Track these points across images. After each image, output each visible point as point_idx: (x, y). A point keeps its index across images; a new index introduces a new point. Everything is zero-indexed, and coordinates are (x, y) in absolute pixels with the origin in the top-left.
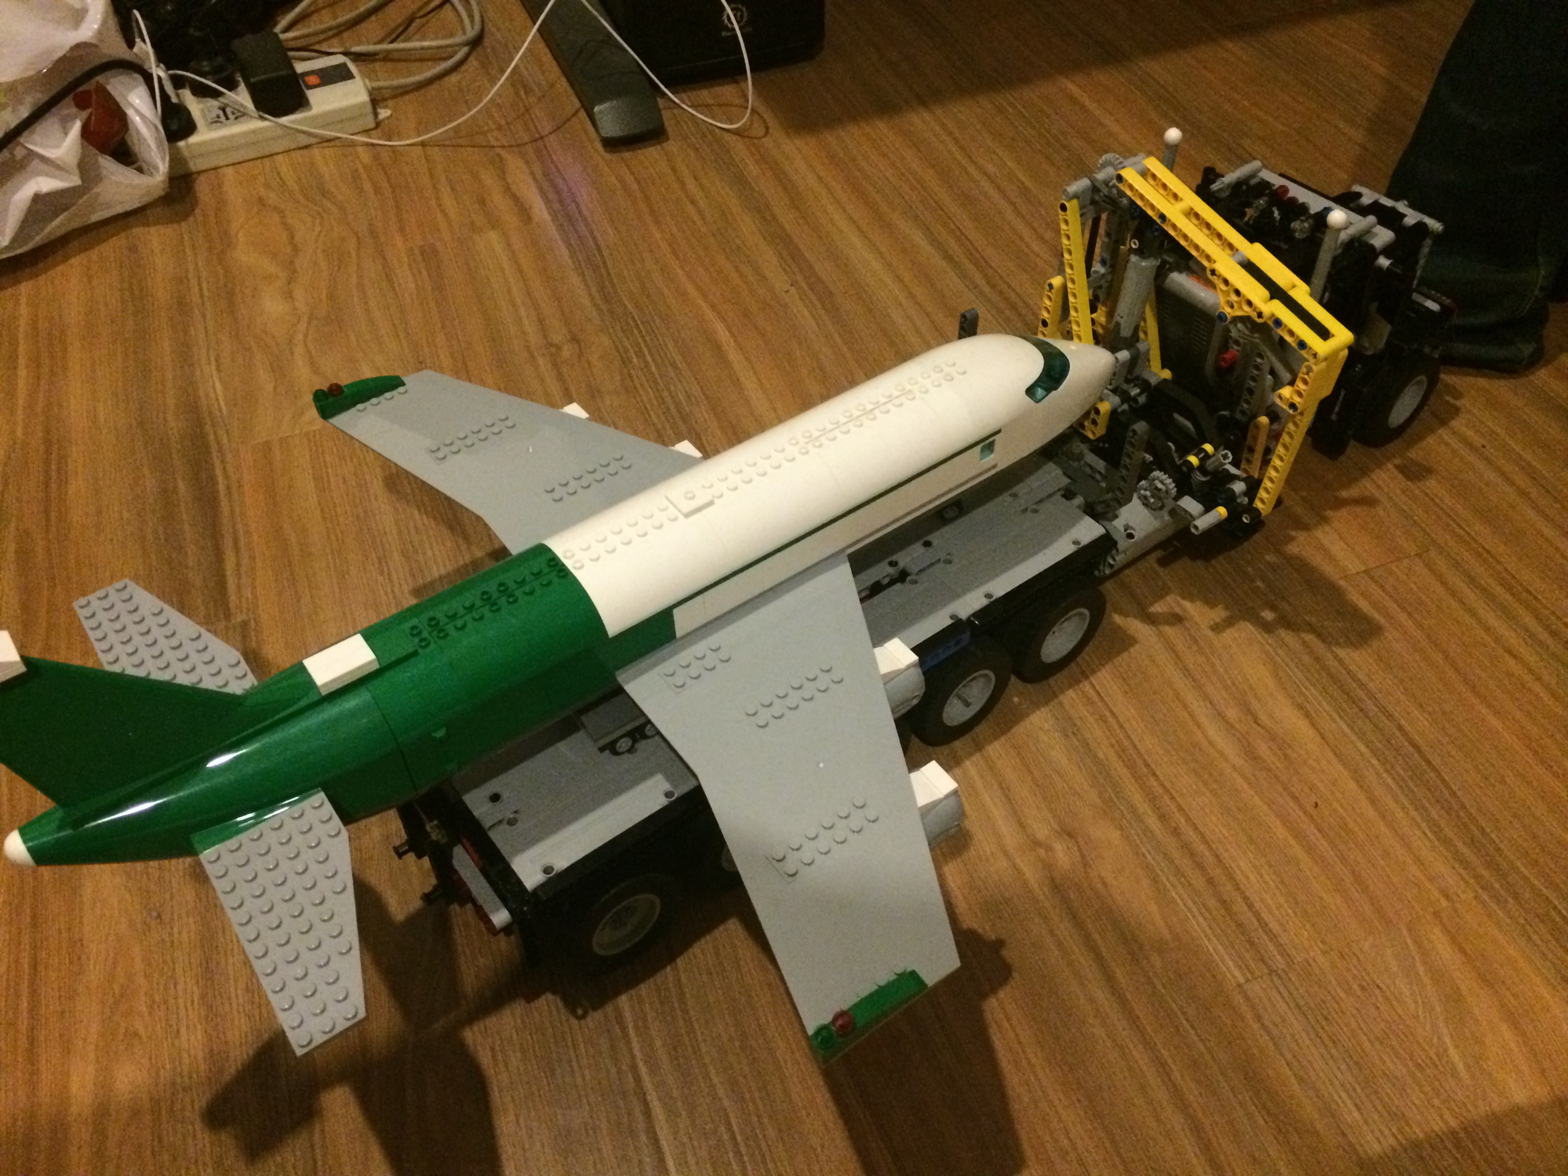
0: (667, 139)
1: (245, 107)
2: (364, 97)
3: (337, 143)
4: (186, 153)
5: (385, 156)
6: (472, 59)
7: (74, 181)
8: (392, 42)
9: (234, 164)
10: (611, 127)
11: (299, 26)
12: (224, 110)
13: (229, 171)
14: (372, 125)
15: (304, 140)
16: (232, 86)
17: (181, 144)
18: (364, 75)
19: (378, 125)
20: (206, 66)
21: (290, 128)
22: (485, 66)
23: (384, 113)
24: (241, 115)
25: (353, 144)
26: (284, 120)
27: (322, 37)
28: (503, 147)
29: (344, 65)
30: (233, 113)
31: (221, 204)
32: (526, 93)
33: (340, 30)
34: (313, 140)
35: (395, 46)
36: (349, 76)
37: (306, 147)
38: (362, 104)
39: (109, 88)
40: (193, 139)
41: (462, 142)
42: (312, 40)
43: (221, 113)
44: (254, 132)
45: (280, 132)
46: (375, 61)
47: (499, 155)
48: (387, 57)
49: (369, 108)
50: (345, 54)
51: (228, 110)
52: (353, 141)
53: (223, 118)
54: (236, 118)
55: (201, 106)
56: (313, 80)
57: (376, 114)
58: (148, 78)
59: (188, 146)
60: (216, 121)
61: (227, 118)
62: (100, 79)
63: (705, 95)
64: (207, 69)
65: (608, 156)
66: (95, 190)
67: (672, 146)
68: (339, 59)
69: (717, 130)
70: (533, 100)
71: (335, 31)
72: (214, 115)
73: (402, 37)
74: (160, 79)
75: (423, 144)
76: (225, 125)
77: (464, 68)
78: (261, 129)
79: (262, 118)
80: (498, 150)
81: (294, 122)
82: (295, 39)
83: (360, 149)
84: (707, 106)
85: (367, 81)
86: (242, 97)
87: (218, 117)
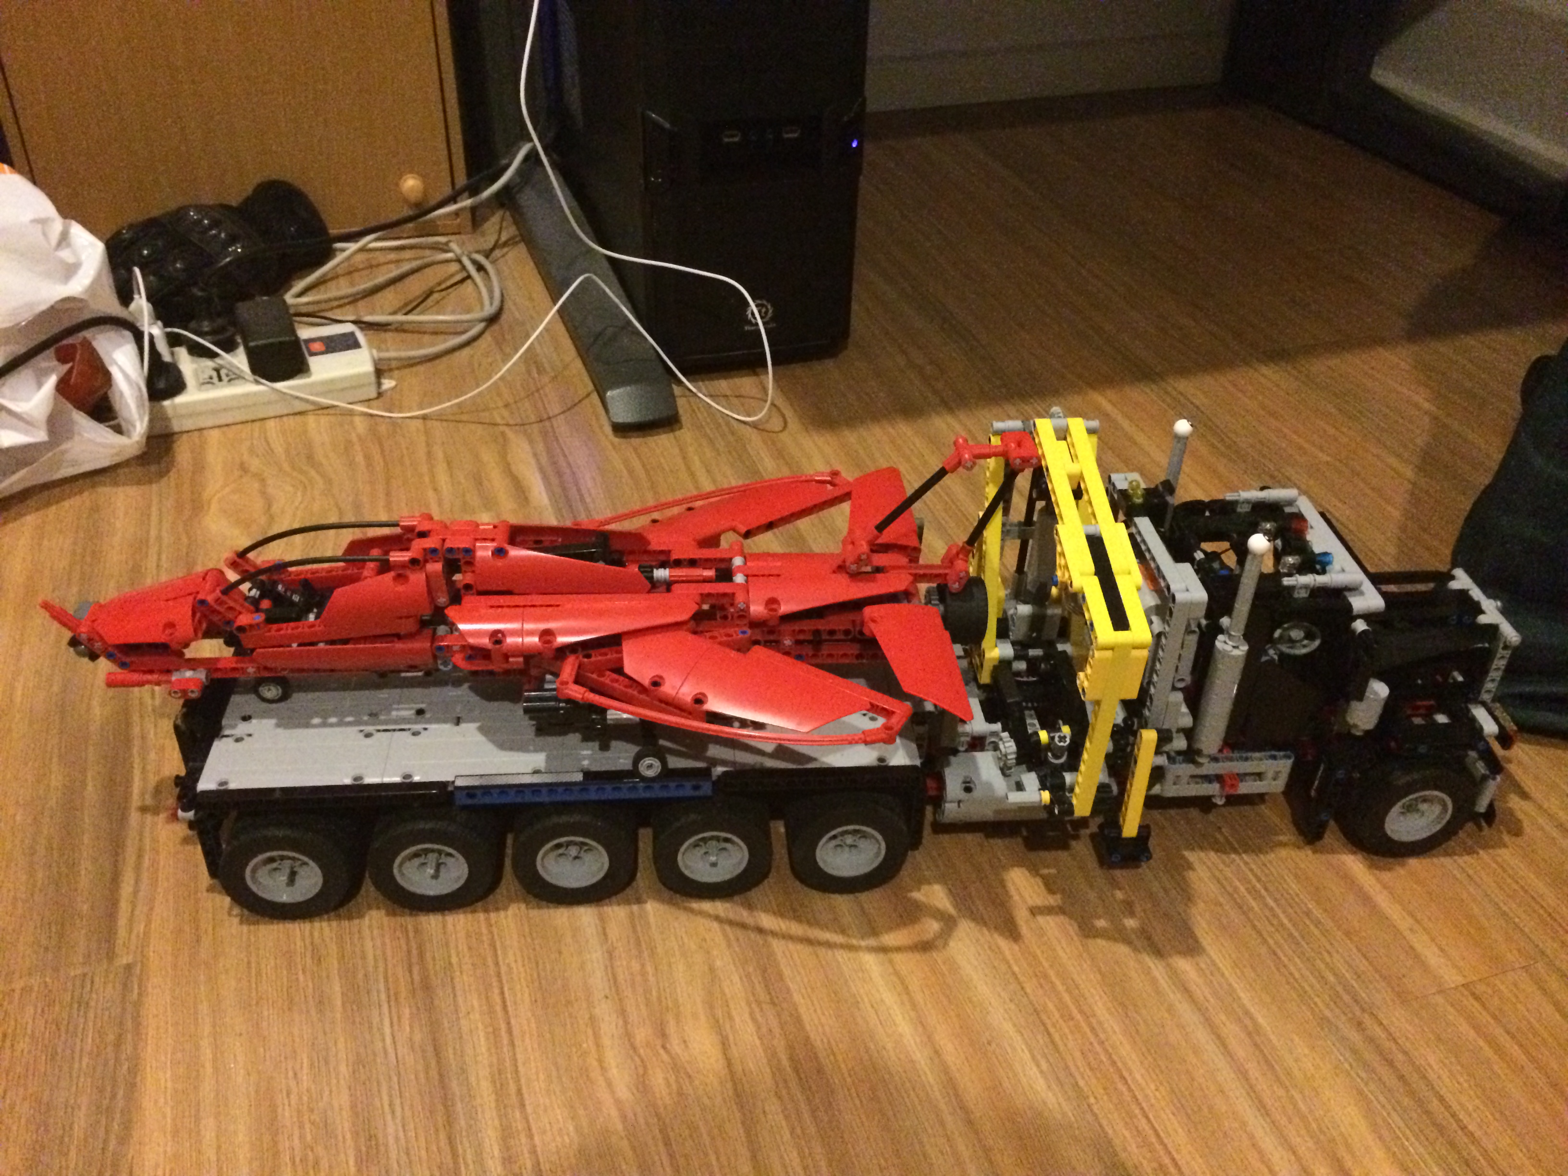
0: (681, 428)
1: (242, 371)
2: (369, 368)
3: (331, 411)
4: (170, 412)
5: (383, 429)
6: (487, 336)
7: (41, 436)
8: (406, 314)
9: (219, 427)
10: (623, 413)
11: (314, 291)
12: (218, 371)
13: (215, 434)
14: (374, 394)
15: (299, 406)
16: (229, 347)
17: (167, 403)
18: (371, 345)
19: (380, 395)
20: (206, 326)
21: (285, 394)
22: (499, 343)
23: (388, 384)
24: (235, 377)
25: (351, 413)
26: (280, 385)
27: (336, 303)
28: (508, 425)
29: (352, 334)
30: (227, 375)
31: (199, 467)
32: (539, 372)
33: (354, 299)
34: (310, 407)
35: (411, 317)
36: (356, 345)
37: (300, 413)
38: (365, 375)
39: (95, 344)
40: (180, 399)
41: (465, 417)
42: (323, 306)
43: (215, 374)
44: (247, 395)
45: (274, 397)
46: (385, 331)
47: (503, 434)
48: (400, 329)
49: (373, 379)
50: (354, 322)
51: (223, 372)
52: (351, 410)
53: (215, 380)
54: (230, 381)
55: (195, 366)
56: (317, 347)
57: (379, 384)
58: (138, 336)
59: (175, 407)
60: (209, 382)
61: (220, 379)
62: (87, 334)
63: (723, 385)
64: (206, 329)
65: (616, 440)
66: (64, 447)
67: (686, 434)
68: (348, 328)
69: (732, 421)
70: (546, 379)
71: (350, 299)
72: (206, 376)
73: (419, 309)
74: (151, 337)
75: (424, 418)
76: (217, 387)
77: (476, 344)
78: (255, 394)
79: (257, 382)
80: (502, 428)
81: (290, 388)
82: (308, 304)
83: (357, 420)
84: (726, 396)
85: (375, 352)
86: (239, 360)
87: (211, 378)
